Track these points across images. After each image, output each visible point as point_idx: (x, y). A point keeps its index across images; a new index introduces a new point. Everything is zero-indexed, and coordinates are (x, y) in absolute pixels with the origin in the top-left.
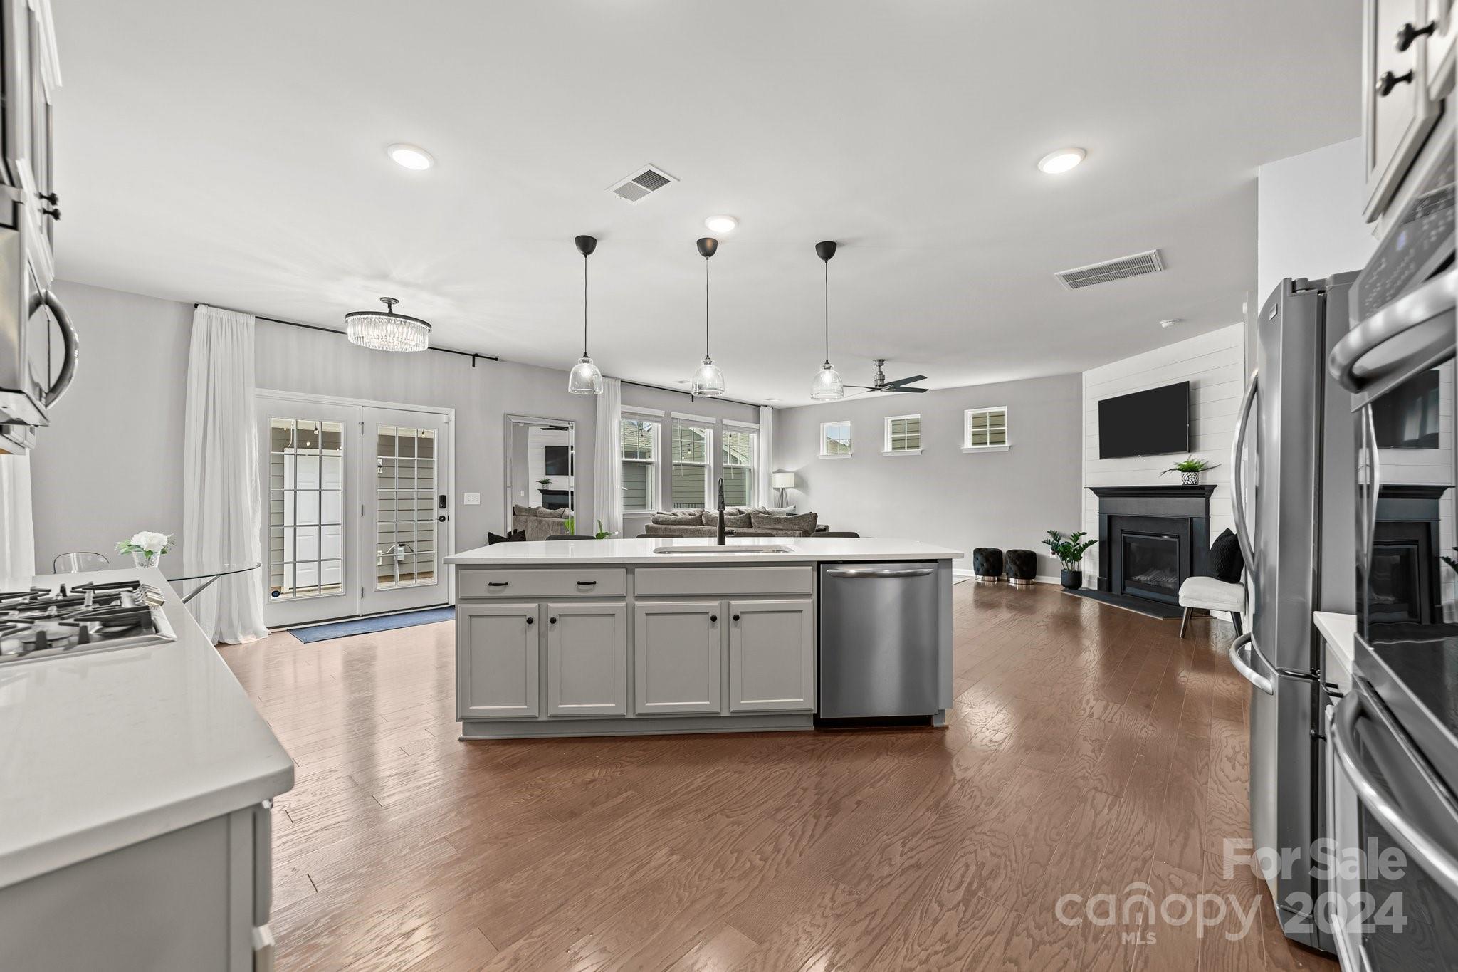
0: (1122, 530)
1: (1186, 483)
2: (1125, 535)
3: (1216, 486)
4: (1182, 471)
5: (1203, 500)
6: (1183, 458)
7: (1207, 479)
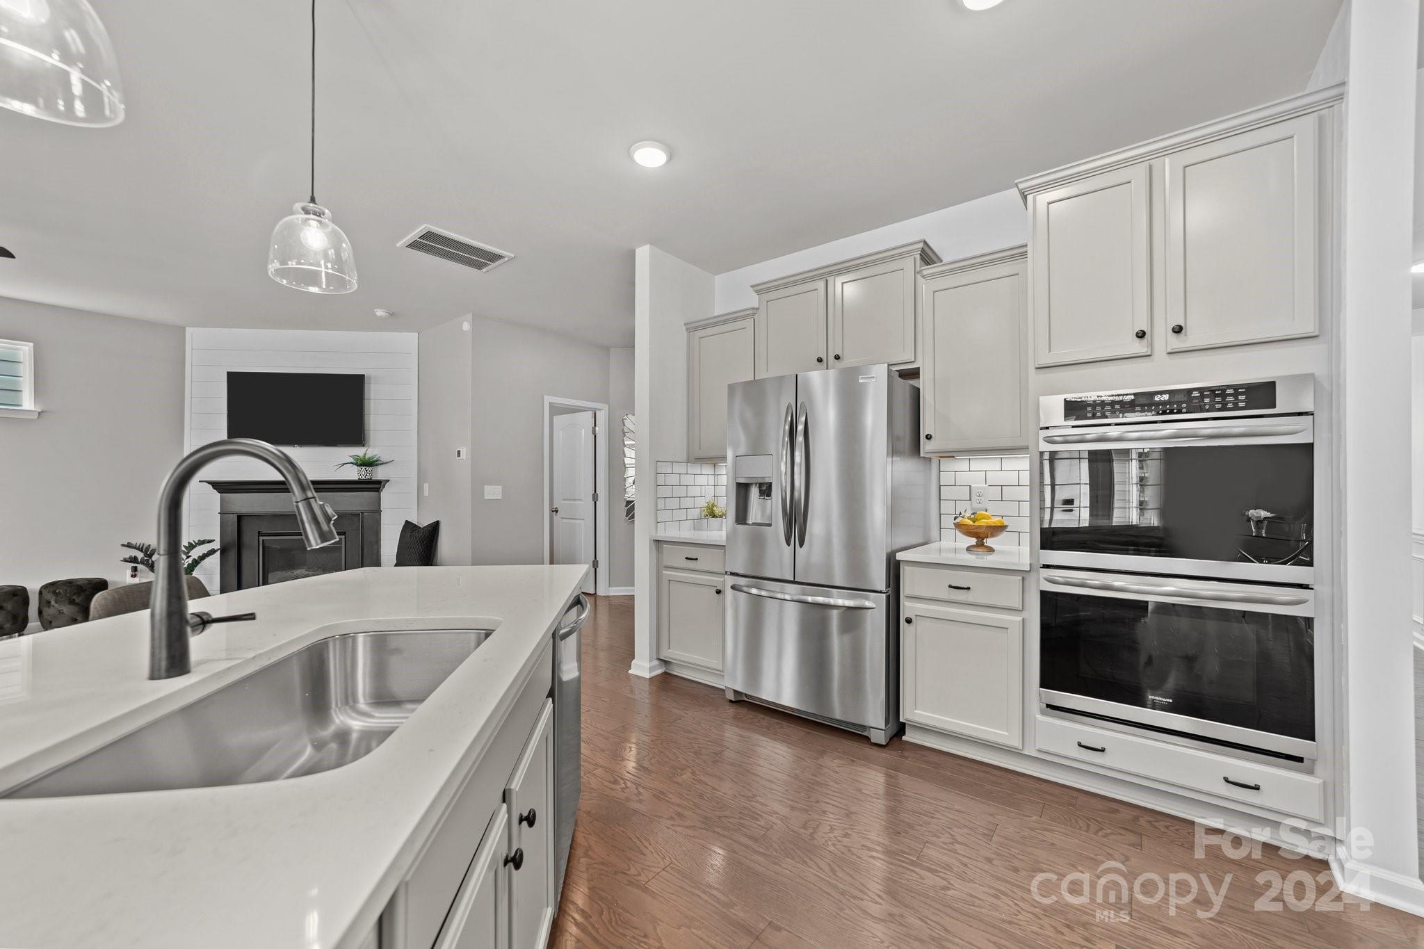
0: (259, 533)
1: (364, 478)
2: (265, 538)
3: (389, 481)
4: (356, 464)
5: (377, 493)
6: (359, 451)
7: (379, 474)
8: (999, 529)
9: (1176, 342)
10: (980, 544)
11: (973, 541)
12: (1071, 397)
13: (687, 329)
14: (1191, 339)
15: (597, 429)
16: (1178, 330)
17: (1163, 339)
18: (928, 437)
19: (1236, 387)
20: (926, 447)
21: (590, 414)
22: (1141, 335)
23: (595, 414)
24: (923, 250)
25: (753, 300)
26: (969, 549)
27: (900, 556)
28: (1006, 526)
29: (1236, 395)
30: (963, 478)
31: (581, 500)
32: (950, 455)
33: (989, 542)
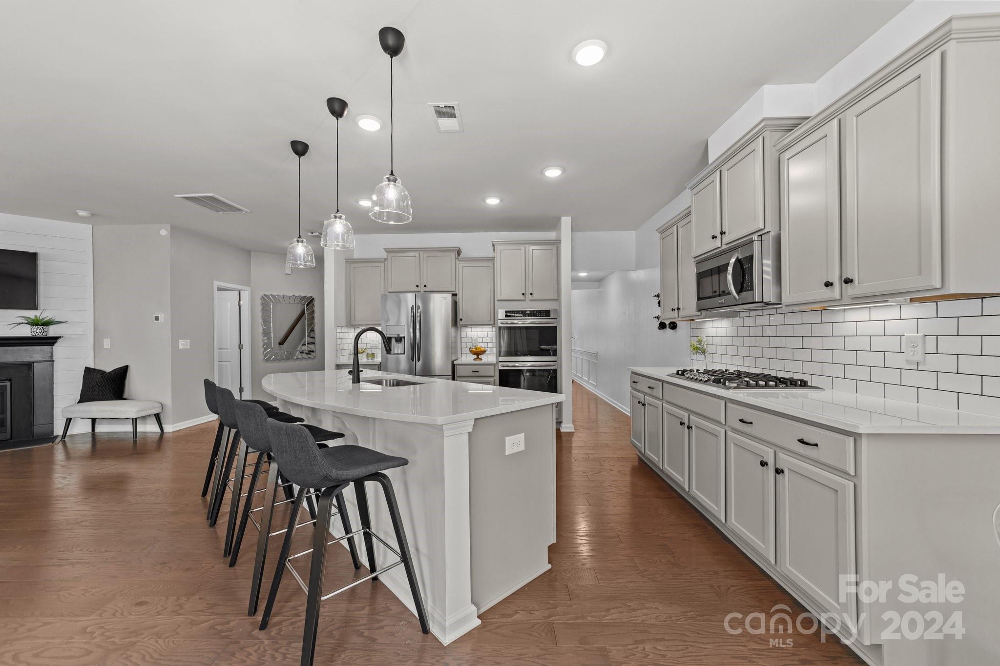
1: (37, 335)
3: (62, 337)
4: (29, 324)
5: (49, 347)
6: (30, 314)
7: (53, 331)
8: (484, 352)
9: (531, 297)
10: (478, 358)
11: (476, 357)
12: (506, 310)
13: (346, 262)
14: (535, 297)
15: (241, 302)
16: (531, 294)
17: (529, 297)
18: (461, 320)
19: (543, 311)
20: (460, 323)
21: (236, 293)
22: (523, 294)
23: (240, 292)
24: (458, 250)
25: (384, 255)
26: (474, 360)
27: (455, 362)
28: (486, 351)
29: (543, 313)
30: (469, 334)
31: (228, 349)
32: (466, 326)
33: (480, 357)
